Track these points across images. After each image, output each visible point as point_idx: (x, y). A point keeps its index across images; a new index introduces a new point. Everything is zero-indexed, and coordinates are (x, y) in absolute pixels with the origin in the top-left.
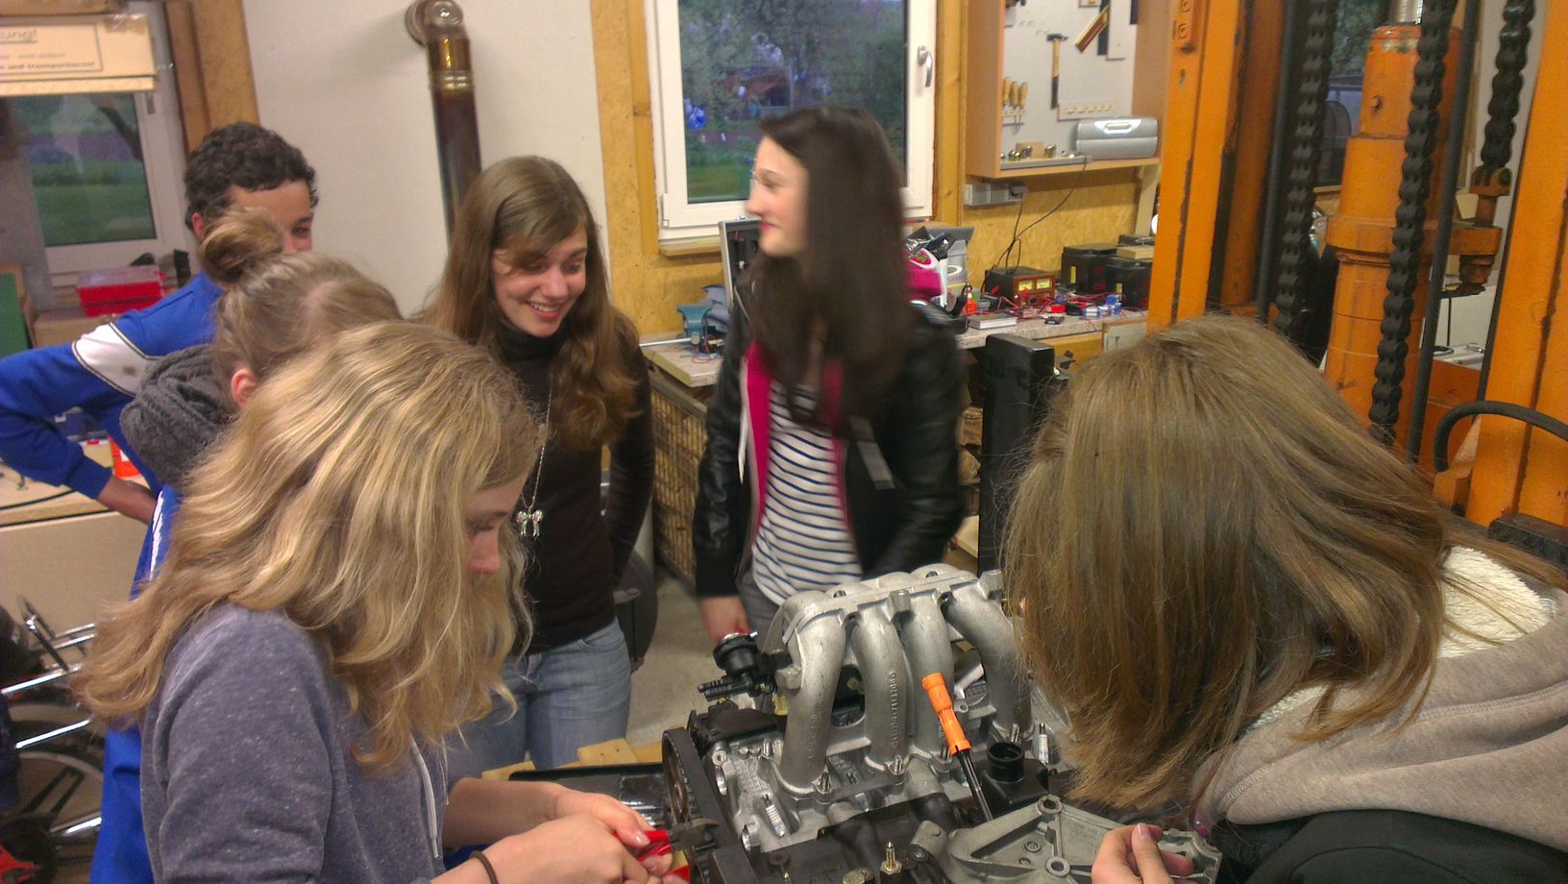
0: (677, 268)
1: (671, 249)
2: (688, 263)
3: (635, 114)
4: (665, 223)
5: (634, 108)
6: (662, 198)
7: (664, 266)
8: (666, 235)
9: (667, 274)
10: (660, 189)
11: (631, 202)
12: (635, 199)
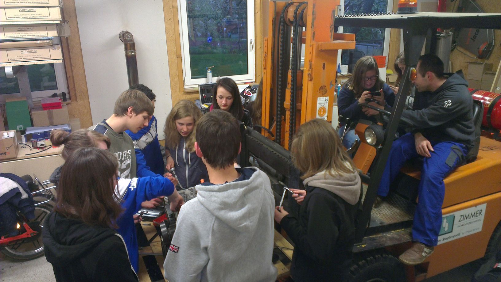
0: (189, 95)
1: (186, 91)
2: (191, 94)
3: (177, 57)
4: (185, 84)
5: (177, 56)
6: (184, 78)
7: (185, 95)
8: (186, 87)
9: (186, 97)
10: (184, 76)
11: (176, 79)
12: (178, 78)
